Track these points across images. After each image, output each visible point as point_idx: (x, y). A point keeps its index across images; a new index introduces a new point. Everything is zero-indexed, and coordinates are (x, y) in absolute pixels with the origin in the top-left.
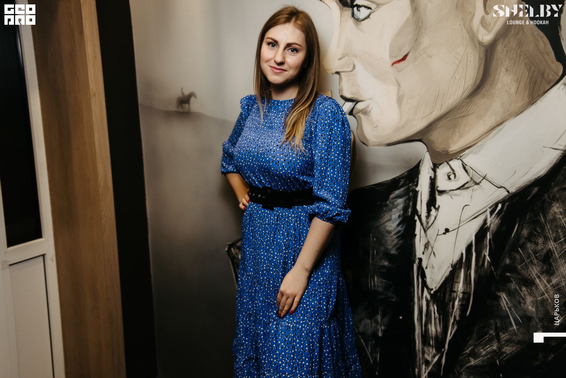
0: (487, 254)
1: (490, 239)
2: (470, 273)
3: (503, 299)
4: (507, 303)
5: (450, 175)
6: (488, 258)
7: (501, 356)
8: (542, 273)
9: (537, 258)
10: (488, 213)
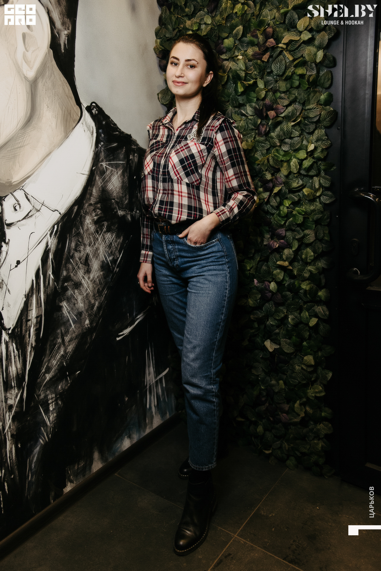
0: (51, 273)
1: (52, 258)
2: (40, 297)
3: (64, 307)
4: (67, 309)
5: (16, 206)
6: (52, 276)
7: (66, 357)
8: (85, 273)
9: (81, 263)
10: (48, 236)
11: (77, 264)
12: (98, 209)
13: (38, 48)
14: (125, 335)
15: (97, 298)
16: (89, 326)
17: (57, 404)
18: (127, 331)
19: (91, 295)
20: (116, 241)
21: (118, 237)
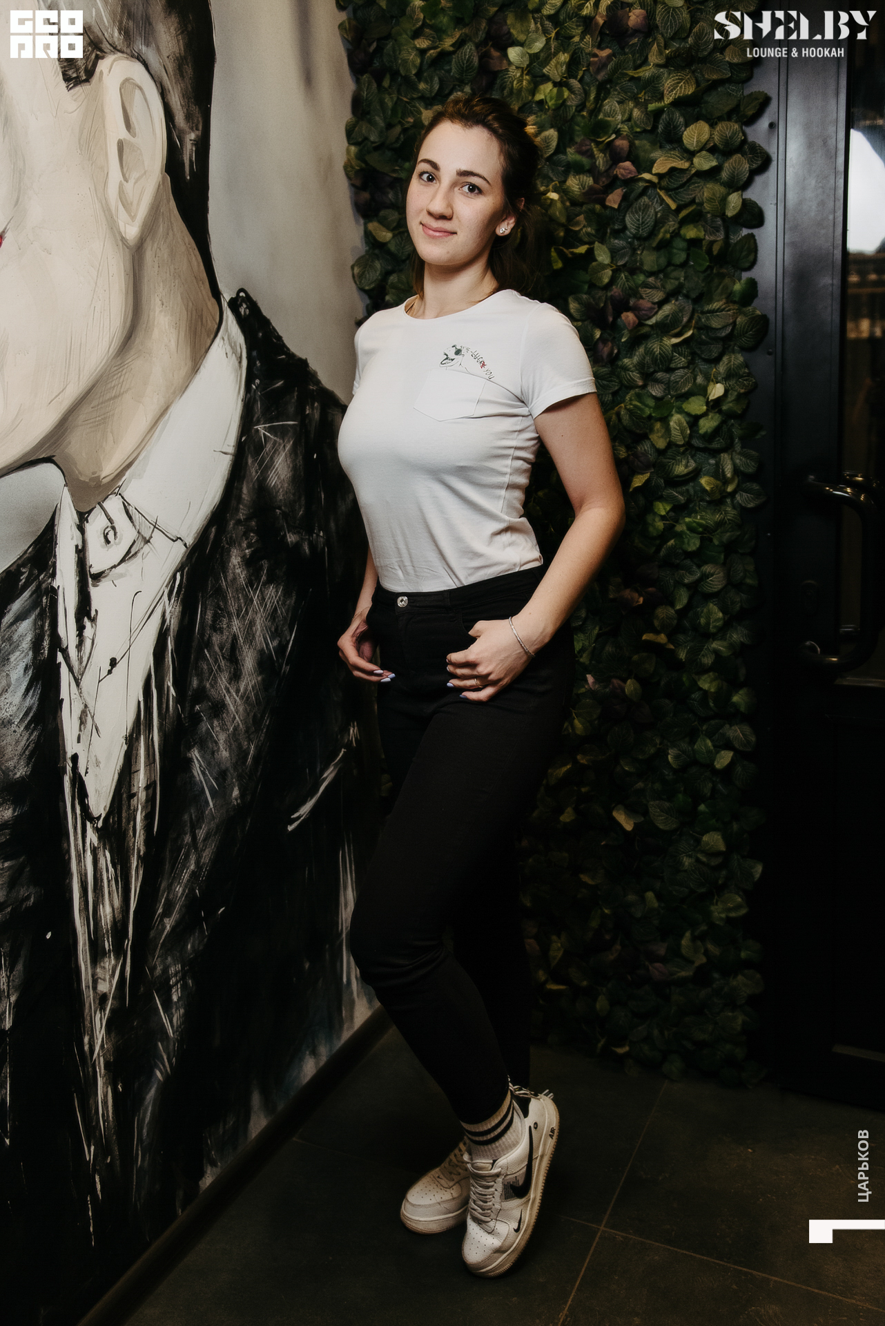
0: (170, 684)
1: (172, 650)
2: (152, 739)
3: (195, 761)
4: (201, 766)
5: (107, 534)
6: (172, 691)
7: (200, 874)
8: (230, 680)
9: (224, 658)
10: (165, 597)
11: (216, 661)
12: (252, 531)
13: (145, 172)
14: (302, 818)
15: (252, 736)
16: (239, 801)
17: (185, 987)
18: (305, 809)
19: (241, 730)
20: (284, 604)
21: (287, 594)
